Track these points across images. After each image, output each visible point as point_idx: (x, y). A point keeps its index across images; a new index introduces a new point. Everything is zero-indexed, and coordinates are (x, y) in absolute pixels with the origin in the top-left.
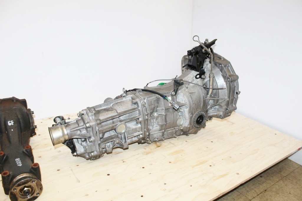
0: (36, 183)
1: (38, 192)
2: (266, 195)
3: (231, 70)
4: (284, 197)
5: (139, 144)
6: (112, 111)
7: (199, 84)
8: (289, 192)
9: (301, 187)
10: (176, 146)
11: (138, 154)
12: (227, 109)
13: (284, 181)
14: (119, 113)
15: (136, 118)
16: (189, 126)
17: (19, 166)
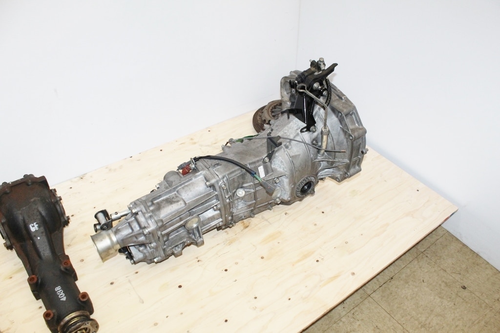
0: (91, 324)
1: (94, 330)
2: (392, 286)
3: (356, 120)
4: (414, 287)
5: (218, 230)
6: (177, 203)
7: (307, 142)
8: (422, 279)
9: (439, 269)
10: (271, 224)
11: (218, 245)
12: (346, 173)
13: (419, 260)
14: (189, 203)
15: (212, 206)
16: (289, 199)
17: (63, 301)
